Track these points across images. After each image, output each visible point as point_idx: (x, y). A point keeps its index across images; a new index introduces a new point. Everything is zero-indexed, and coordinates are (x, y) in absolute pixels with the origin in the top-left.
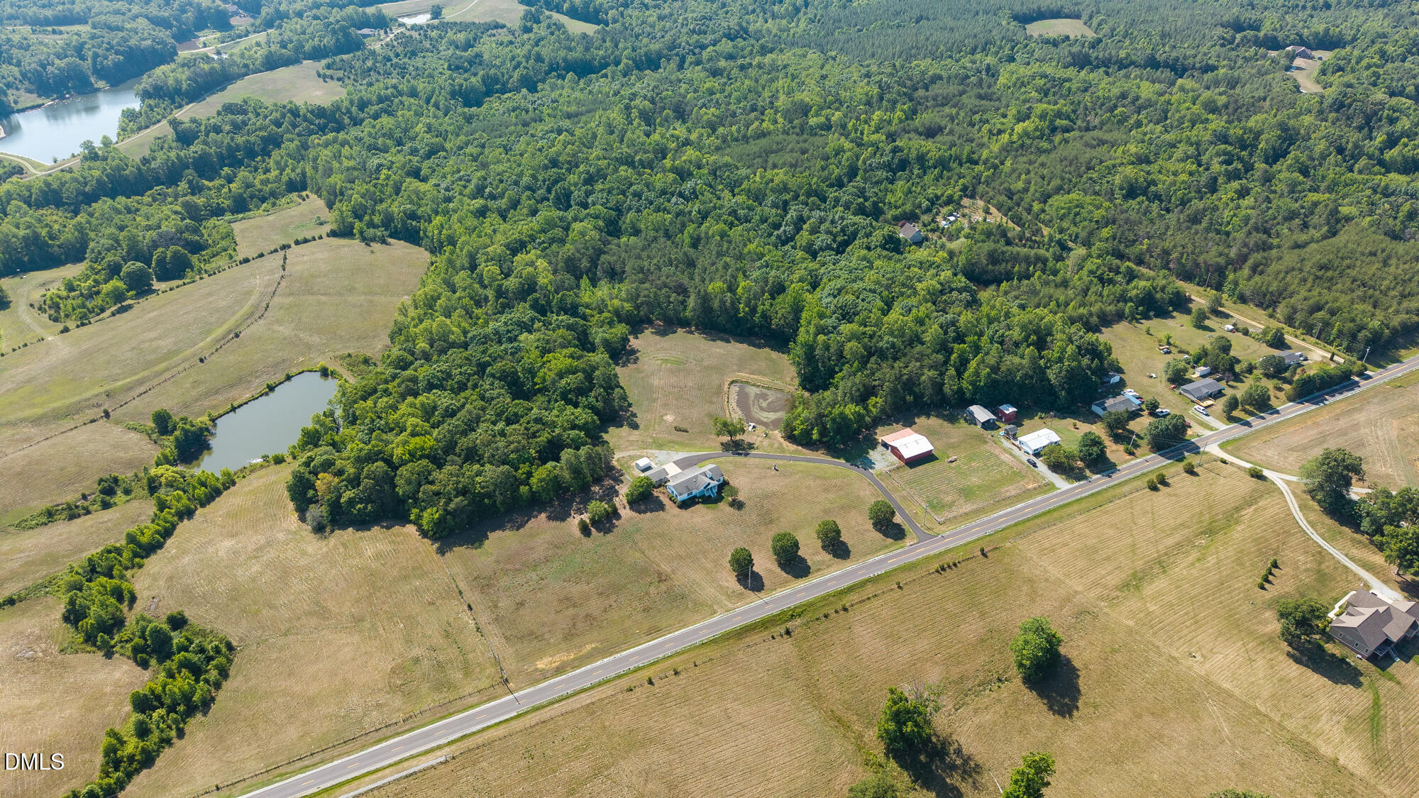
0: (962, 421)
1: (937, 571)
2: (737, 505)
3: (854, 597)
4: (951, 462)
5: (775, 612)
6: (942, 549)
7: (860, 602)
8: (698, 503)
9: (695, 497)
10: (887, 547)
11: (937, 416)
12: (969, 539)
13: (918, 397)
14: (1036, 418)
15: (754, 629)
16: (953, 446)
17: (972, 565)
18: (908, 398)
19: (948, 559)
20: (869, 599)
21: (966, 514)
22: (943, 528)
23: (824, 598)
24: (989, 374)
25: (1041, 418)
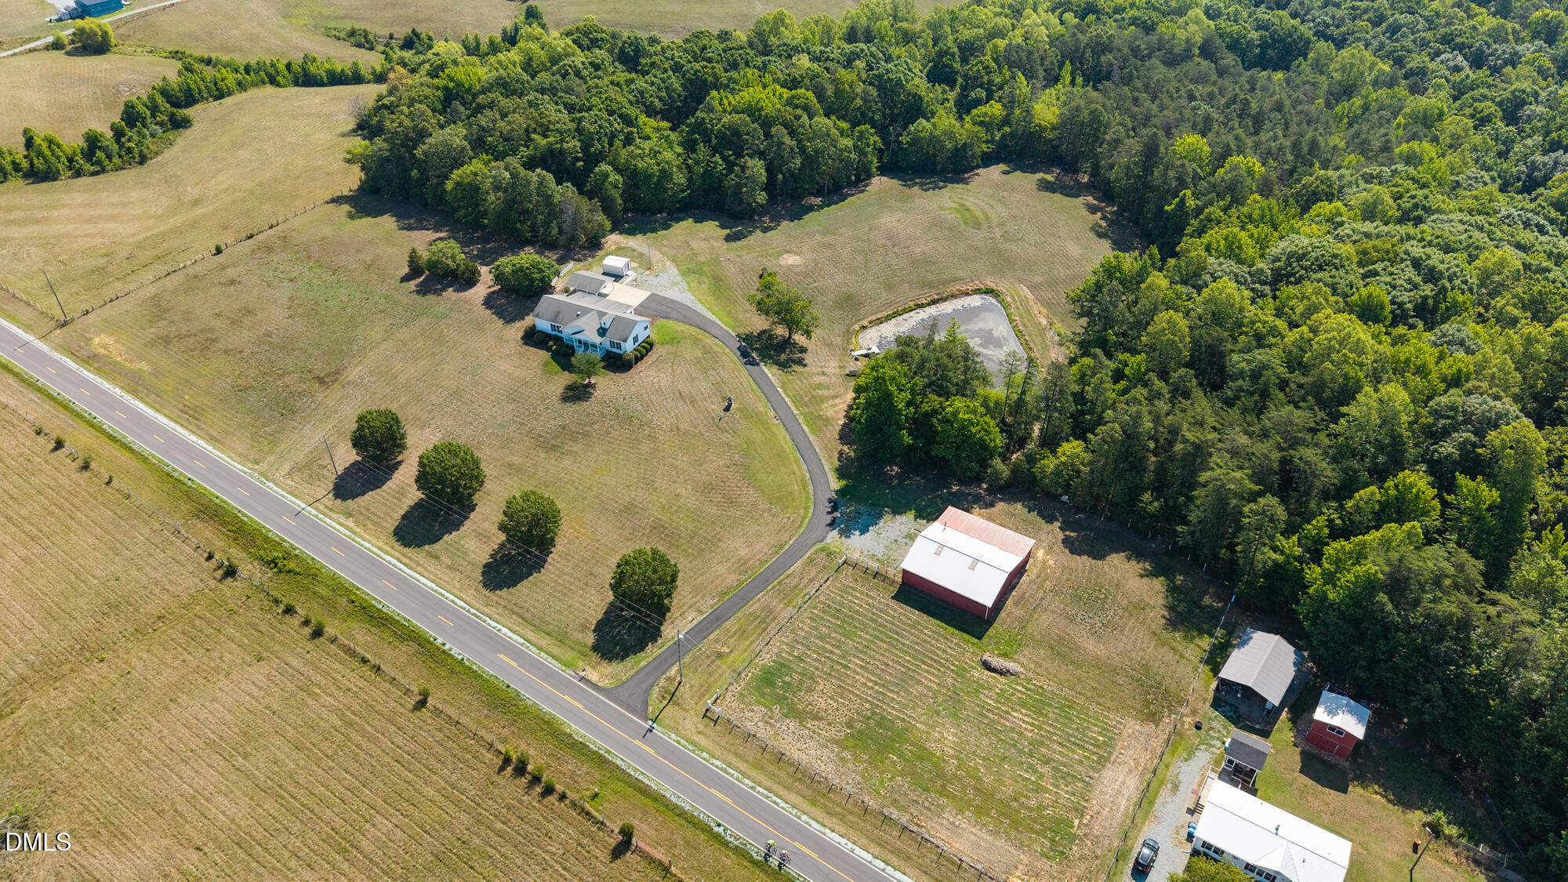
0: (1206, 642)
1: (507, 761)
2: (577, 394)
3: (362, 637)
4: (987, 666)
5: (275, 532)
6: (596, 743)
7: (351, 652)
8: (549, 349)
9: (558, 339)
10: (562, 639)
11: (1172, 590)
12: (670, 793)
13: (1174, 514)
14: (1418, 816)
15: (224, 524)
16: (1061, 650)
17: (565, 831)
18: (1147, 497)
19: (559, 771)
20: (364, 661)
21: (780, 757)
22: (692, 723)
23: (338, 587)
24: (1370, 586)
25: (1436, 831)
